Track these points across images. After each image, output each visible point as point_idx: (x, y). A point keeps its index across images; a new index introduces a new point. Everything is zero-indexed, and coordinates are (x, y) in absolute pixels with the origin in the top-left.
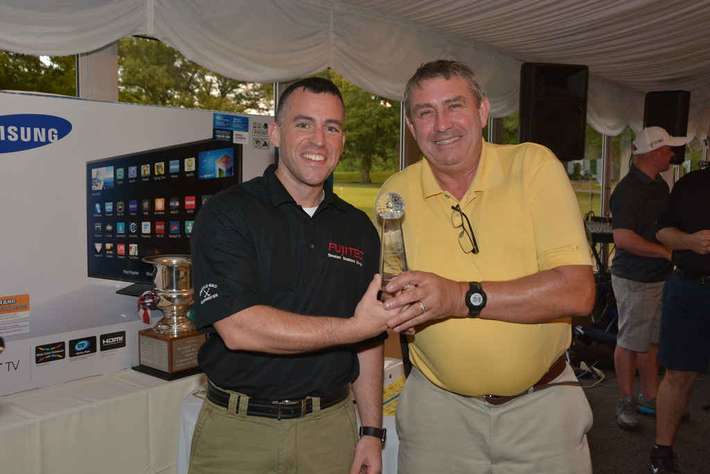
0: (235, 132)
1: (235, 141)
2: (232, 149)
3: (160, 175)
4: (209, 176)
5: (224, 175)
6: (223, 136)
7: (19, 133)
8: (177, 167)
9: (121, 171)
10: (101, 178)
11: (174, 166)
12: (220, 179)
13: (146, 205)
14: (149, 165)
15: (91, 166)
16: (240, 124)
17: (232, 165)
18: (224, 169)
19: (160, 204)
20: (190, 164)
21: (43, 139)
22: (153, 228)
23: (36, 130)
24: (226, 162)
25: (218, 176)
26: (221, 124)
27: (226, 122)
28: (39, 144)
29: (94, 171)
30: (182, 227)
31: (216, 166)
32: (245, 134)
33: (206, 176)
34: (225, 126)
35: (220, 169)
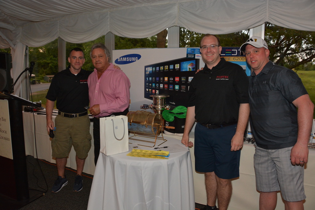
0: (196, 55)
1: (196, 58)
2: (195, 61)
3: (166, 70)
4: (185, 70)
5: (191, 70)
6: (191, 56)
7: (129, 59)
8: (173, 67)
9: (154, 68)
10: (149, 70)
11: (172, 67)
12: (189, 71)
13: (162, 79)
14: (163, 67)
15: (146, 67)
17: (194, 66)
18: (191, 68)
19: (166, 79)
20: (177, 66)
21: (134, 60)
22: (164, 86)
23: (133, 58)
24: (192, 65)
25: (188, 70)
26: (190, 52)
27: (192, 51)
28: (134, 61)
29: (147, 68)
30: (174, 87)
31: (187, 67)
33: (183, 70)
34: (192, 53)
35: (189, 68)
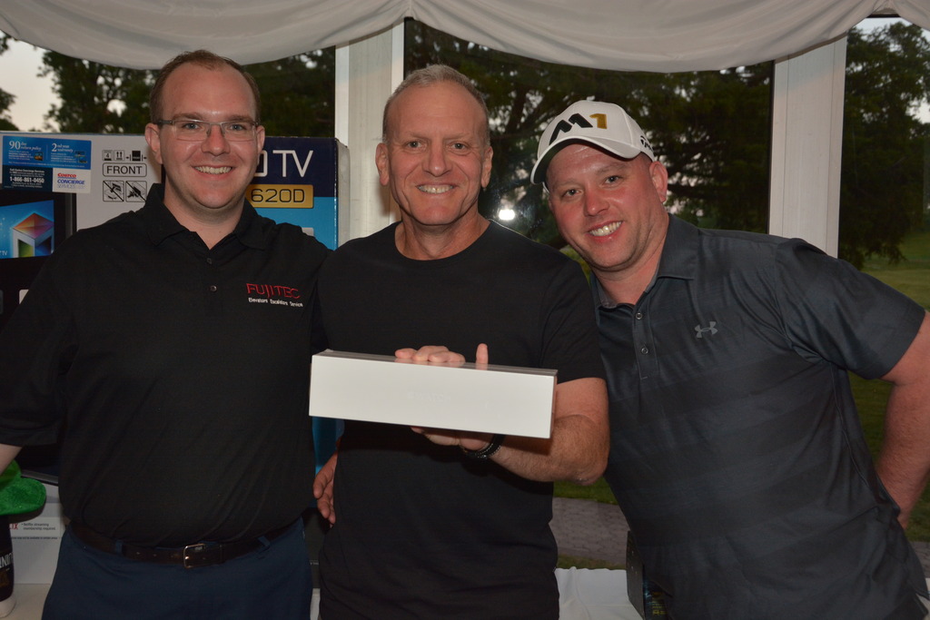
0: (56, 171)
1: (56, 188)
2: (51, 203)
5: (32, 253)
6: (26, 180)
12: (20, 260)
16: (69, 154)
17: (50, 233)
18: (29, 240)
24: (36, 229)
25: (15, 254)
26: (22, 156)
27: (33, 153)
31: (11, 235)
32: (81, 174)
34: (32, 160)
35: (21, 243)
